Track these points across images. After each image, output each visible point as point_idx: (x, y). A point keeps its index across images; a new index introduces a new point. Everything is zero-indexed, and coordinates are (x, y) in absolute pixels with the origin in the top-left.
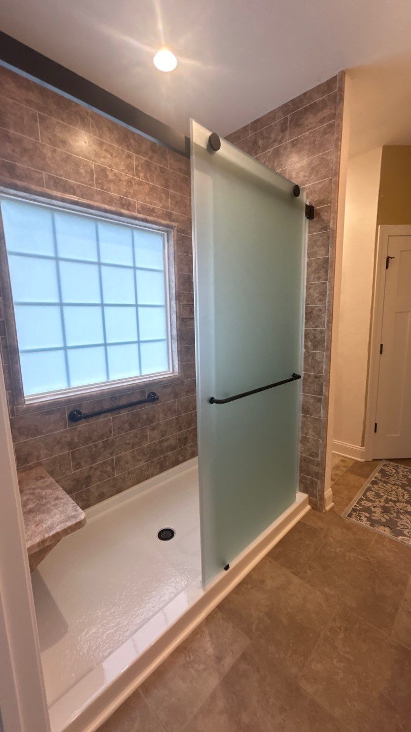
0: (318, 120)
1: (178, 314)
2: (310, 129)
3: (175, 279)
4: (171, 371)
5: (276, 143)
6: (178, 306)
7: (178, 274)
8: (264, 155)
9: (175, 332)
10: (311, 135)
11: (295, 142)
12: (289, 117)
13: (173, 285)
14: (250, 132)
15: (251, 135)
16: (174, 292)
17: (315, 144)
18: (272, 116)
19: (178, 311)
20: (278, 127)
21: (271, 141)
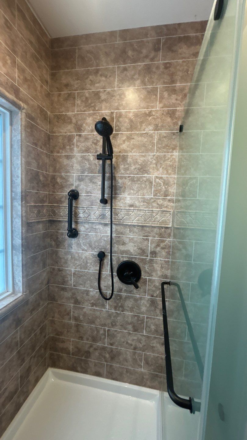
0: (191, 53)
1: (24, 218)
2: (185, 58)
3: (22, 174)
4: (11, 291)
5: (148, 60)
6: (24, 209)
7: (25, 168)
8: (134, 67)
9: (18, 241)
10: (185, 64)
11: (168, 65)
12: (163, 39)
13: (18, 181)
14: (118, 38)
15: (119, 42)
16: (19, 190)
17: (188, 73)
18: (144, 32)
19: (24, 214)
20: (151, 45)
21: (142, 55)
